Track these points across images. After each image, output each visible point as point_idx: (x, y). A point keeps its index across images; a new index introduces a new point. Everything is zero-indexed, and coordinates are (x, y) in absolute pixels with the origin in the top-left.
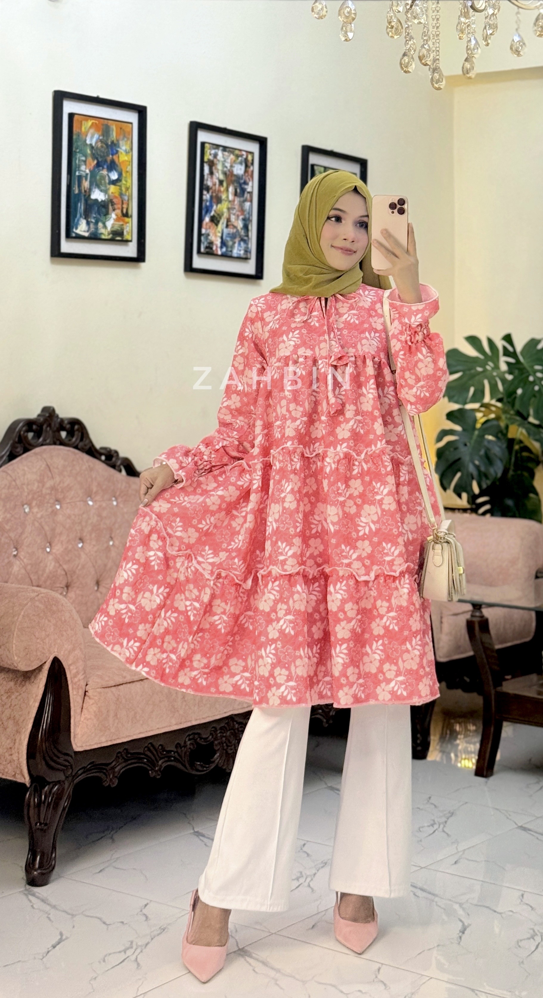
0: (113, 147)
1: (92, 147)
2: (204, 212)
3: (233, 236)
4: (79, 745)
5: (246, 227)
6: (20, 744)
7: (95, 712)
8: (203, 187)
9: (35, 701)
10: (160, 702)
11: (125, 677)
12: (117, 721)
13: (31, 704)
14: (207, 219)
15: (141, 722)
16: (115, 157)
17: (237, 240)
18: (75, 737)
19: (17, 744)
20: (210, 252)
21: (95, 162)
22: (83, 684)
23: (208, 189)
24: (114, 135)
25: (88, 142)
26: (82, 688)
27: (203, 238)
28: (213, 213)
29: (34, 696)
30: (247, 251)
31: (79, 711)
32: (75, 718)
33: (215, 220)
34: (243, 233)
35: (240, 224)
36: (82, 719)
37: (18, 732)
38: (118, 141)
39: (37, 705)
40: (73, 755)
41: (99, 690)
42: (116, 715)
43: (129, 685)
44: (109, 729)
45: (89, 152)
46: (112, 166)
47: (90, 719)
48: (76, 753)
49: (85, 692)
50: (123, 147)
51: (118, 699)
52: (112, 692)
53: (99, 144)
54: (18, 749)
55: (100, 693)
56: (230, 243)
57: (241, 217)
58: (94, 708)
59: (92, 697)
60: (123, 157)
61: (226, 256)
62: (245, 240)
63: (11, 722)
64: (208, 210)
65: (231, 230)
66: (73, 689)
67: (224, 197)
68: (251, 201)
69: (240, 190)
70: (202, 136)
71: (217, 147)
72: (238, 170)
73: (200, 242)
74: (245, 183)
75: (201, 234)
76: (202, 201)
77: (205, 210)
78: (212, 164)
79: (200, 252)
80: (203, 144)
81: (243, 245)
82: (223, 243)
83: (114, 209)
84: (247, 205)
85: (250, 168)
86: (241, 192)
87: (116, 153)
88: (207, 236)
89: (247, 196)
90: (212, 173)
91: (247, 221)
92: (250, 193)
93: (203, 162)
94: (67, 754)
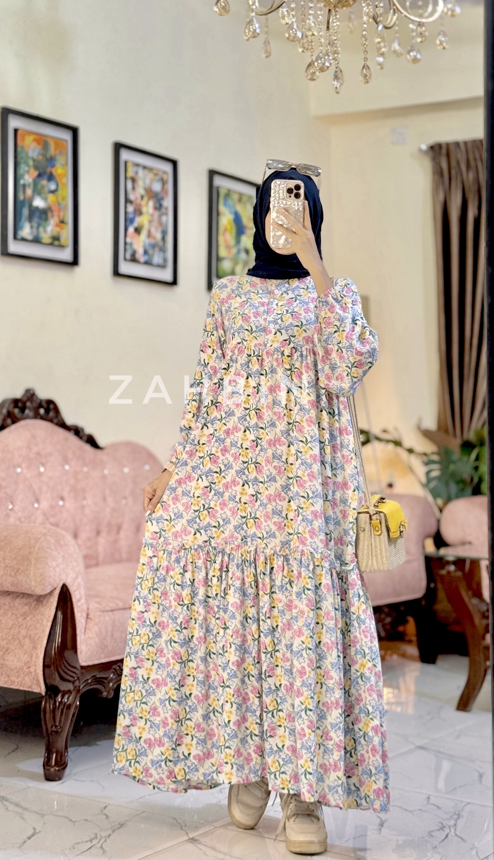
0: (51, 161)
1: (34, 160)
2: (128, 223)
3: (153, 246)
4: (84, 660)
5: (164, 239)
6: (37, 657)
7: (96, 632)
8: (127, 201)
9: (48, 621)
11: (117, 604)
12: (113, 641)
13: (44, 623)
14: (131, 230)
16: (53, 170)
17: (157, 249)
18: (81, 654)
19: (34, 658)
20: (134, 259)
21: (36, 173)
22: (85, 606)
23: (131, 202)
24: (52, 150)
25: (30, 155)
26: (84, 611)
27: (128, 247)
28: (136, 224)
29: (47, 617)
30: (165, 260)
31: (83, 631)
32: (80, 636)
33: (138, 231)
34: (161, 243)
35: (159, 236)
36: (86, 638)
37: (35, 648)
38: (55, 156)
39: (50, 624)
40: (79, 668)
41: (98, 613)
42: (112, 636)
43: (122, 611)
44: (107, 647)
45: (31, 163)
46: (51, 178)
47: (93, 637)
48: (82, 667)
49: (88, 615)
50: (60, 161)
51: (114, 622)
52: (109, 616)
53: (40, 158)
54: (35, 662)
55: (99, 616)
56: (151, 252)
57: (160, 230)
58: (96, 629)
59: (92, 618)
60: (59, 170)
61: (148, 263)
62: (163, 250)
63: (27, 641)
64: (132, 221)
65: (152, 241)
66: (78, 610)
67: (144, 210)
68: (166, 214)
69: (158, 205)
70: (125, 155)
71: (137, 165)
72: (157, 187)
73: (125, 250)
74: (162, 199)
75: (125, 243)
76: (126, 213)
77: (129, 221)
78: (133, 180)
79: (125, 259)
80: (126, 163)
81: (162, 254)
82: (146, 252)
83: (53, 216)
84: (164, 218)
85: (165, 186)
86: (159, 207)
87: (53, 166)
88: (131, 244)
89: (164, 210)
90: (134, 188)
91: (164, 233)
92: (167, 208)
93: (126, 178)
94: (75, 668)
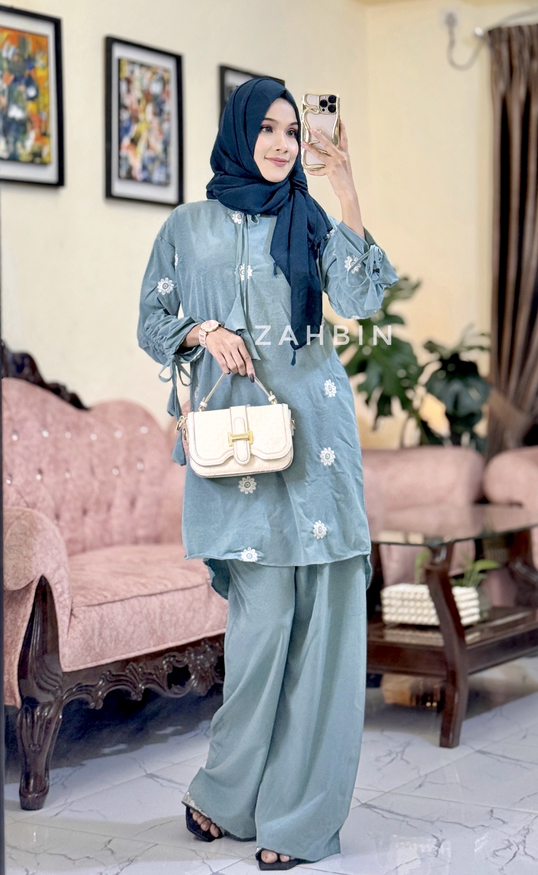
0: (30, 61)
1: (8, 61)
2: (122, 133)
3: (153, 160)
4: (67, 665)
5: (166, 150)
6: (10, 665)
7: (80, 631)
8: (121, 106)
9: (23, 621)
10: (141, 622)
11: (106, 597)
12: (102, 640)
13: (19, 624)
14: (126, 141)
15: (123, 643)
16: (32, 72)
17: (157, 164)
18: (63, 657)
19: (7, 665)
20: (130, 177)
21: (12, 77)
22: (68, 602)
23: (126, 108)
24: (30, 48)
25: (4, 54)
26: (67, 607)
27: (123, 162)
28: (131, 134)
29: (22, 616)
30: (168, 176)
31: (66, 631)
32: (63, 637)
33: (134, 142)
34: (162, 156)
35: (158, 147)
36: (69, 639)
38: (34, 53)
39: (26, 624)
40: (61, 675)
41: (83, 608)
42: (100, 635)
43: (110, 605)
44: (94, 649)
45: (5, 65)
46: (30, 82)
47: (77, 638)
48: (65, 673)
49: (72, 610)
50: (40, 61)
51: (102, 618)
52: (96, 611)
53: (16, 58)
54: (8, 670)
55: (84, 612)
56: (150, 167)
57: (161, 138)
58: (80, 627)
59: (77, 615)
60: (39, 73)
61: (147, 181)
62: (165, 164)
64: (127, 130)
65: (150, 153)
66: (59, 608)
67: (141, 116)
68: (168, 120)
69: (158, 111)
70: (118, 52)
71: (133, 63)
72: (156, 88)
73: (120, 166)
74: (163, 102)
75: (120, 158)
76: (120, 121)
77: (123, 131)
78: (129, 81)
79: (119, 177)
80: (119, 61)
81: (163, 170)
82: (144, 168)
83: (33, 128)
84: (166, 126)
85: (167, 88)
86: (159, 112)
87: (32, 67)
88: (126, 159)
89: (165, 116)
90: (129, 91)
91: (166, 144)
92: (169, 114)
93: (119, 79)
94: (57, 675)
